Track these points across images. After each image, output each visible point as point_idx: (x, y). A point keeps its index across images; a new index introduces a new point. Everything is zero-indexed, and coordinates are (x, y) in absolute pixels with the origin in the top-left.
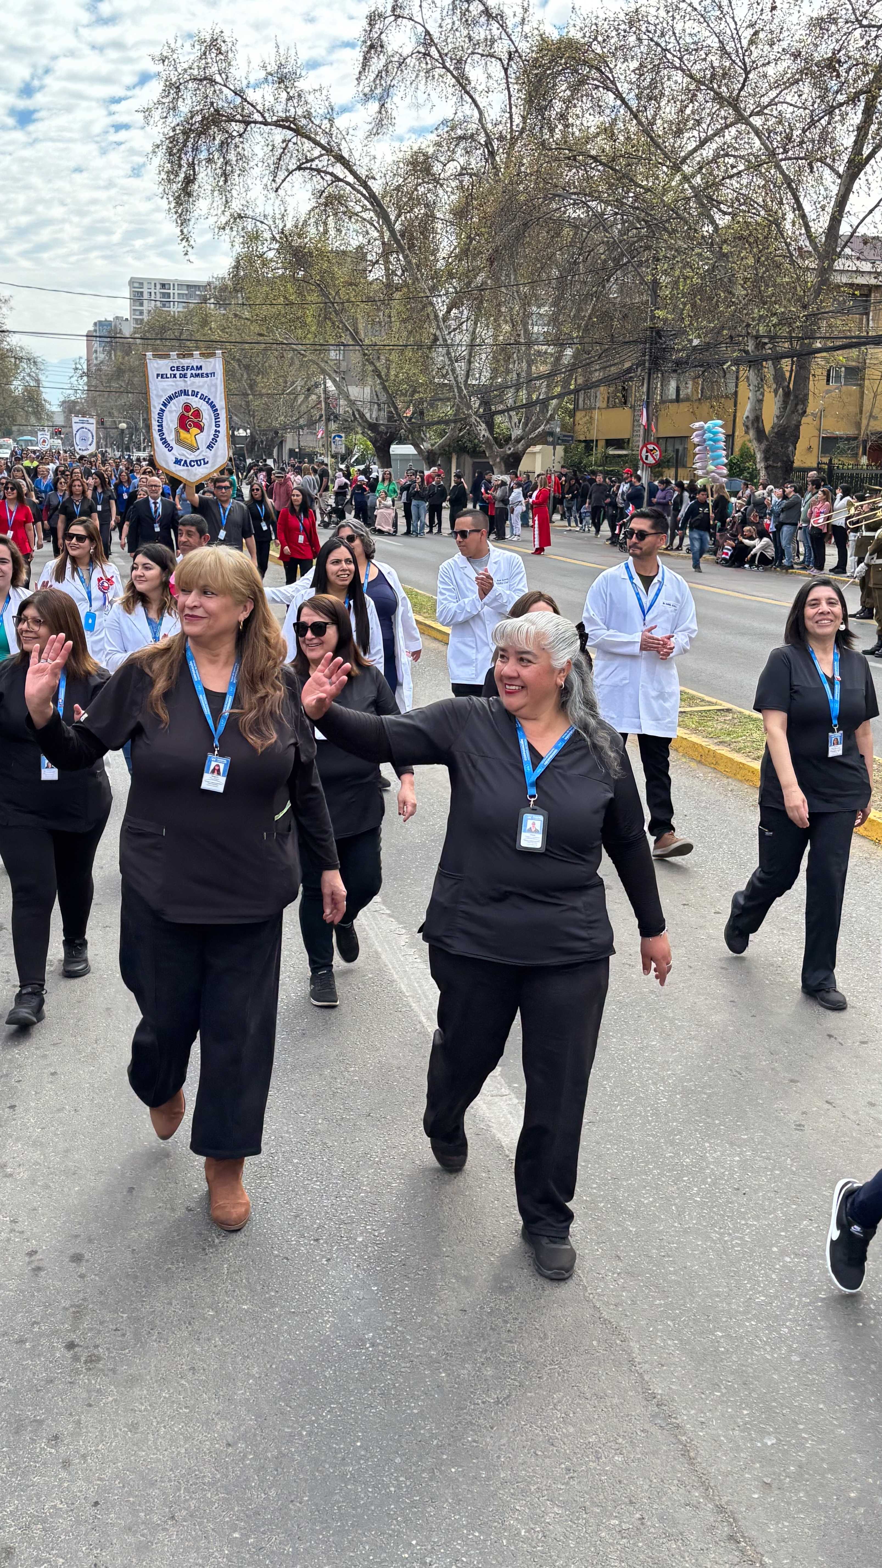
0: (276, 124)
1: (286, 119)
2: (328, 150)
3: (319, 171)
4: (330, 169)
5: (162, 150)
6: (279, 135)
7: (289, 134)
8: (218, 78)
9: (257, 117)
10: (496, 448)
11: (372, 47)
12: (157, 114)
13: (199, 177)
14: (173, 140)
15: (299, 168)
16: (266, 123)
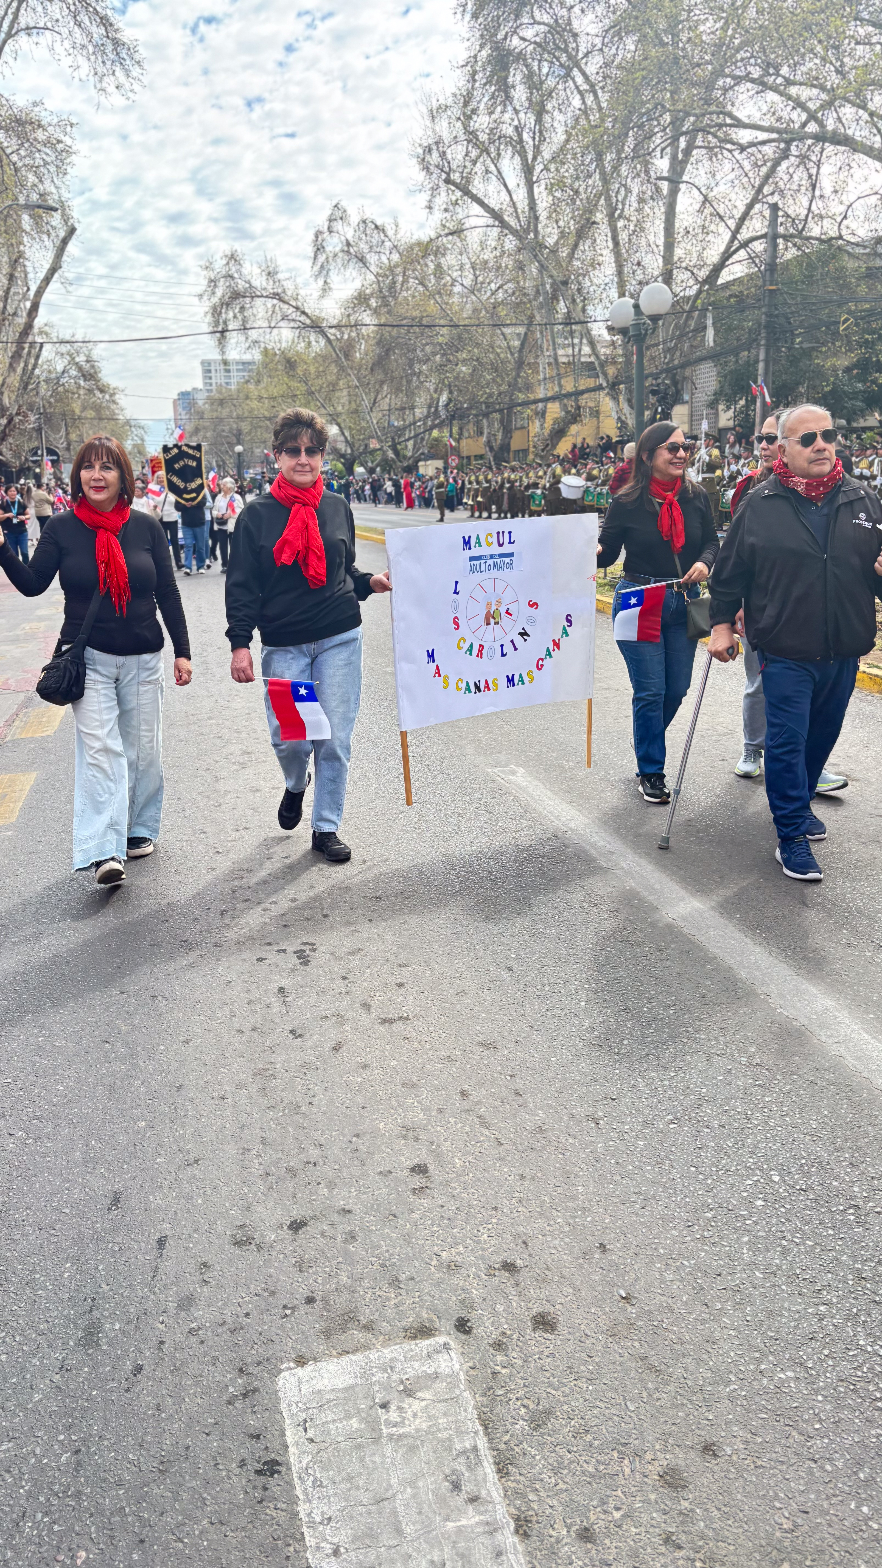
0: (269, 297)
1: (274, 293)
3: (293, 320)
4: (298, 318)
5: (209, 315)
6: (270, 303)
7: (275, 301)
8: (236, 275)
9: (258, 293)
11: (318, 248)
12: (205, 298)
13: (230, 327)
14: (214, 309)
15: (283, 318)
16: (262, 296)
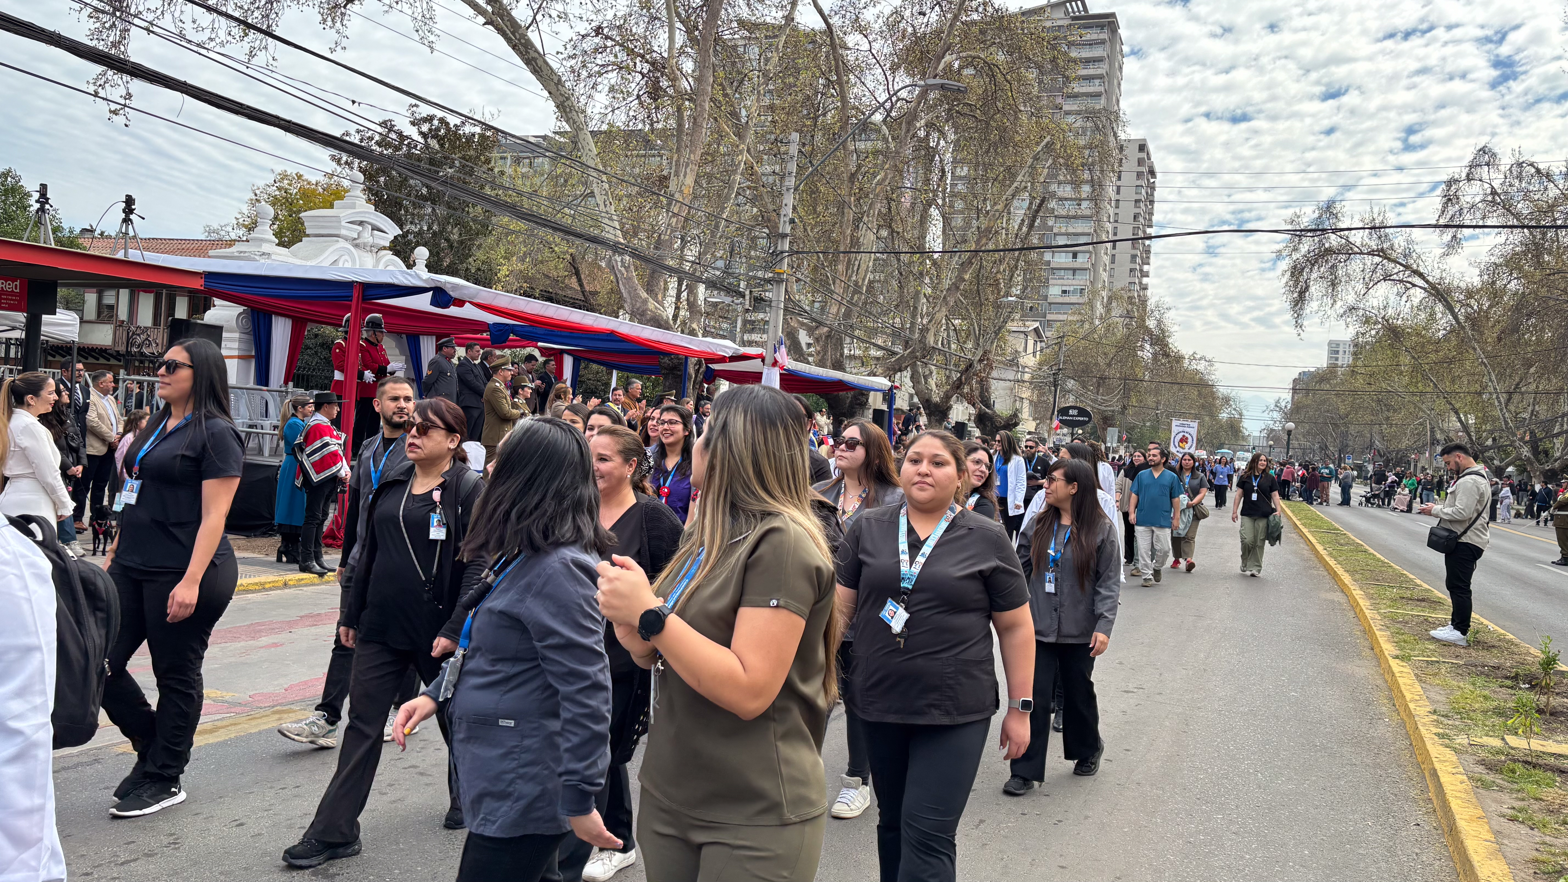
0: (1369, 254)
1: (1378, 250)
2: (1407, 267)
3: (1401, 281)
4: (1410, 279)
5: (1288, 274)
6: (1369, 260)
7: (1377, 259)
8: (1329, 230)
9: (1356, 249)
10: (1536, 465)
11: (1450, 200)
12: (1285, 254)
13: (1312, 289)
14: (1295, 267)
15: (1385, 280)
16: (1361, 253)
